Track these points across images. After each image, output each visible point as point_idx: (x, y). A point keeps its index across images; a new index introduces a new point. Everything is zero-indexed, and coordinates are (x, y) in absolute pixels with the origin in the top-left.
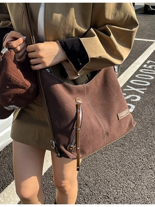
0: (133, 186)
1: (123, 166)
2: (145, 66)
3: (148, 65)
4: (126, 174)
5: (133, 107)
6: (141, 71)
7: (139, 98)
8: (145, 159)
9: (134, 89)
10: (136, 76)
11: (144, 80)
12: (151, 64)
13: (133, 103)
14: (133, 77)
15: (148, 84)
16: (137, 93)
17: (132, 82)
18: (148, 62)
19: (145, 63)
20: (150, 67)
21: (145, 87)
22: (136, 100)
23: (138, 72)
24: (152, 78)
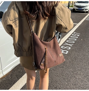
0: (67, 84)
1: (63, 76)
2: (73, 35)
3: (74, 34)
4: (64, 79)
5: (67, 52)
6: (71, 37)
7: (70, 48)
8: (72, 73)
9: (68, 44)
10: (69, 39)
11: (72, 41)
12: (75, 34)
13: (67, 50)
14: (68, 39)
15: (74, 42)
16: (69, 46)
17: (67, 41)
18: (74, 33)
19: (73, 33)
20: (75, 35)
21: (73, 43)
22: (69, 49)
23: (70, 37)
24: (76, 40)
